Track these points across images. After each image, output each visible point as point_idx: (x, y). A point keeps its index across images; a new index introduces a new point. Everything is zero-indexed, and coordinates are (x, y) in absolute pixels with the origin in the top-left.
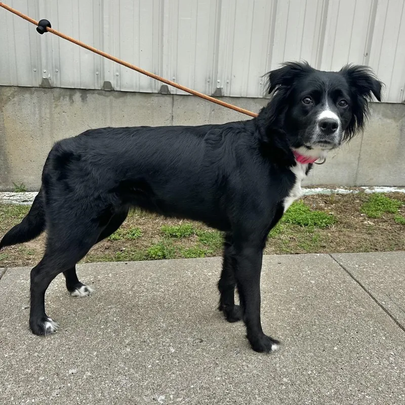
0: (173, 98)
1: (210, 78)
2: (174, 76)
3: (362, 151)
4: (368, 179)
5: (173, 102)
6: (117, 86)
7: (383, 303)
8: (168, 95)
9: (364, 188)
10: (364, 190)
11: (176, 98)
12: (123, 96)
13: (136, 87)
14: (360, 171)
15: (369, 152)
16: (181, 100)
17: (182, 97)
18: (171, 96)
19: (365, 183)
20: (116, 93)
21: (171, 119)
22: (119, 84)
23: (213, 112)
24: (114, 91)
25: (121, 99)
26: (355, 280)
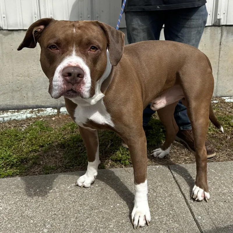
1: (81, 14)
2: (51, 14)
3: (220, 68)
4: (227, 90)
6: (5, 25)
7: (200, 217)
9: (224, 98)
10: (225, 100)
12: (10, 34)
13: (20, 25)
14: (220, 84)
15: (227, 67)
19: (225, 93)
20: (5, 31)
22: (6, 24)
24: (3, 30)
25: (10, 36)
26: (182, 192)
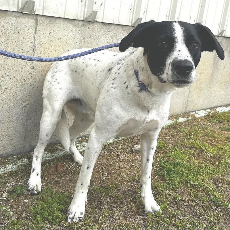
0: (37, 20)
5: (37, 25)
8: (30, 16)
11: (40, 19)
16: (47, 25)
17: (49, 19)
18: (35, 18)
21: (32, 50)
23: (83, 42)
